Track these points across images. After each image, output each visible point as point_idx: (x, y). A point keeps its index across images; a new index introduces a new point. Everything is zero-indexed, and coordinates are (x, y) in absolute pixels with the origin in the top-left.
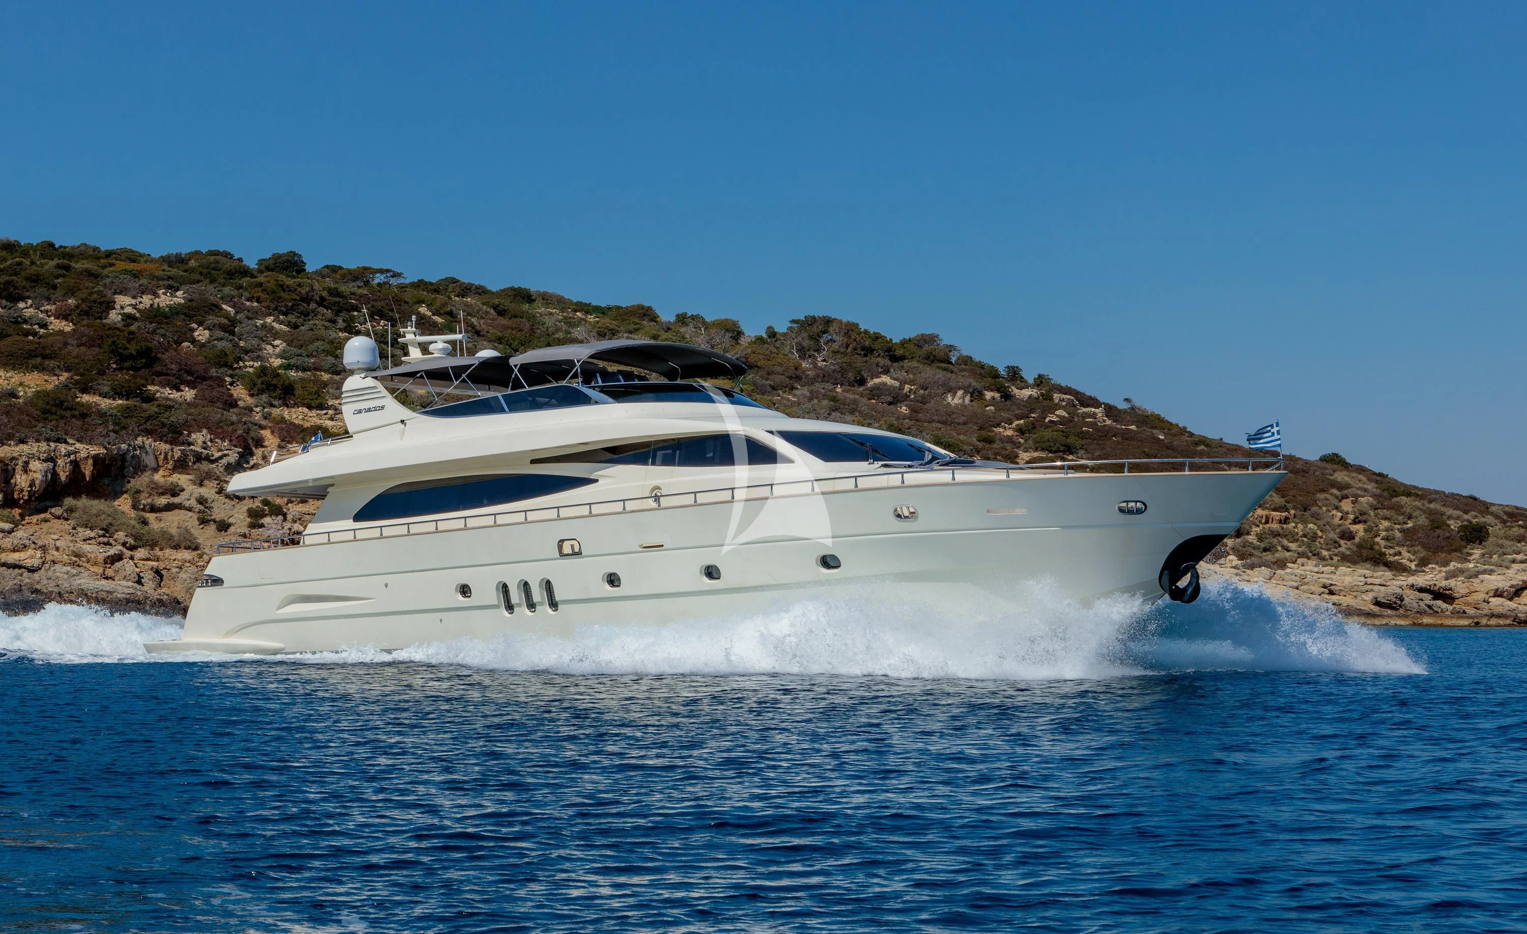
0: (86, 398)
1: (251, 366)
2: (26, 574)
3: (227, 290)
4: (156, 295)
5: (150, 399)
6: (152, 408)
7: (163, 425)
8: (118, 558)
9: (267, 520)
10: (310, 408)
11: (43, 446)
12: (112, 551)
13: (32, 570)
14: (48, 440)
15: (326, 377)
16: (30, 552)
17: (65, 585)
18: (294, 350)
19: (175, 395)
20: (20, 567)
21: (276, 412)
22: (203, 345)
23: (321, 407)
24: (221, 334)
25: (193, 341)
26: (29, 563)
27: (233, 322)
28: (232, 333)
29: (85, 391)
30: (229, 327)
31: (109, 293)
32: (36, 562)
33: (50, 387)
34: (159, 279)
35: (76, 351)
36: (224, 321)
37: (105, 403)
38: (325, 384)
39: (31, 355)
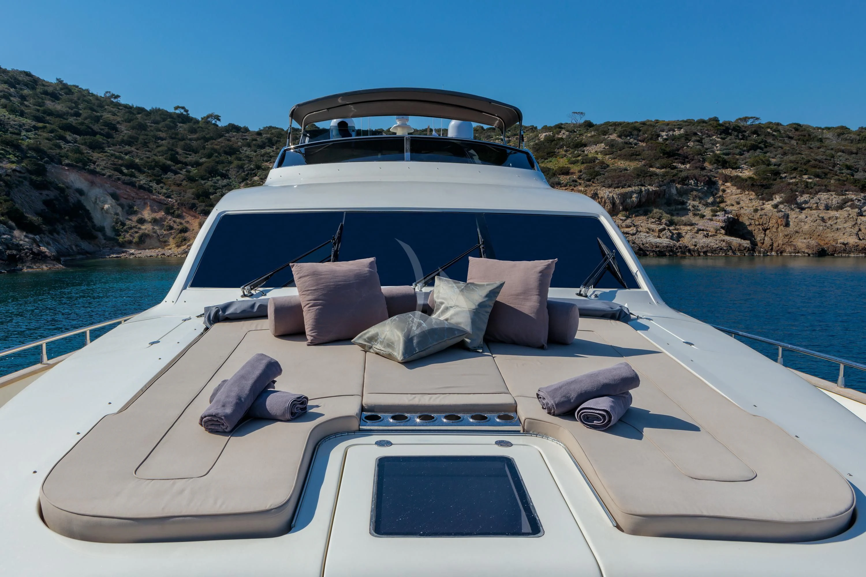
0: (651, 169)
1: (710, 154)
2: (630, 236)
3: (699, 127)
4: (674, 131)
5: (675, 168)
6: (675, 171)
7: (679, 178)
8: (664, 229)
9: (718, 213)
10: (733, 169)
11: (637, 188)
12: (661, 227)
13: (633, 234)
14: (638, 185)
15: (738, 157)
16: (632, 228)
17: (644, 241)
18: (724, 147)
19: (683, 166)
20: (628, 234)
21: (720, 171)
22: (691, 148)
23: (736, 168)
24: (698, 143)
25: (688, 146)
26: (631, 232)
27: (702, 139)
28: (702, 143)
29: (651, 167)
30: (700, 141)
31: (658, 131)
32: (635, 232)
33: (639, 166)
34: (675, 125)
35: (647, 152)
36: (698, 138)
37: (658, 171)
38: (738, 160)
39: (633, 155)
